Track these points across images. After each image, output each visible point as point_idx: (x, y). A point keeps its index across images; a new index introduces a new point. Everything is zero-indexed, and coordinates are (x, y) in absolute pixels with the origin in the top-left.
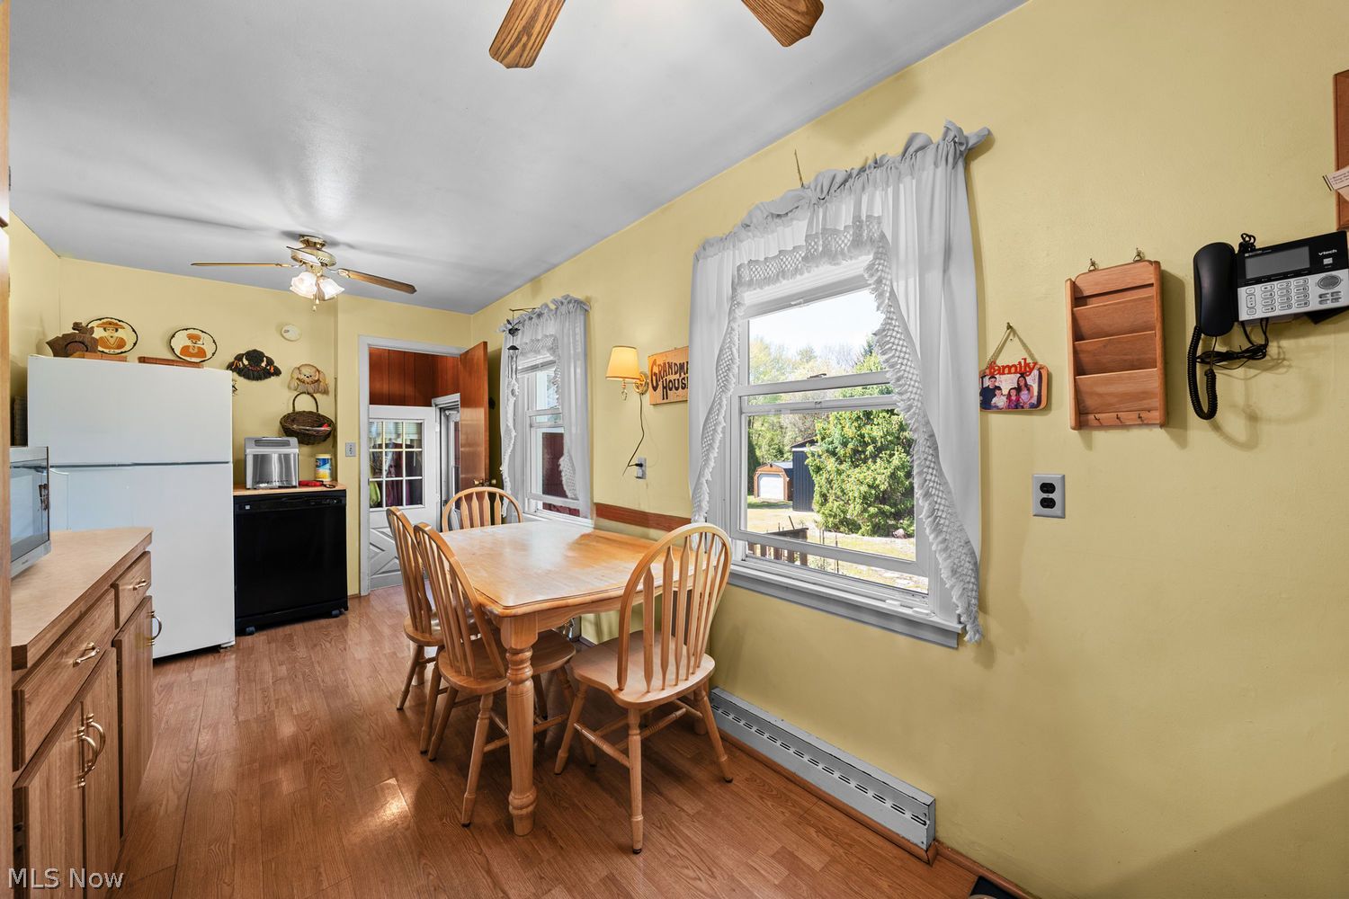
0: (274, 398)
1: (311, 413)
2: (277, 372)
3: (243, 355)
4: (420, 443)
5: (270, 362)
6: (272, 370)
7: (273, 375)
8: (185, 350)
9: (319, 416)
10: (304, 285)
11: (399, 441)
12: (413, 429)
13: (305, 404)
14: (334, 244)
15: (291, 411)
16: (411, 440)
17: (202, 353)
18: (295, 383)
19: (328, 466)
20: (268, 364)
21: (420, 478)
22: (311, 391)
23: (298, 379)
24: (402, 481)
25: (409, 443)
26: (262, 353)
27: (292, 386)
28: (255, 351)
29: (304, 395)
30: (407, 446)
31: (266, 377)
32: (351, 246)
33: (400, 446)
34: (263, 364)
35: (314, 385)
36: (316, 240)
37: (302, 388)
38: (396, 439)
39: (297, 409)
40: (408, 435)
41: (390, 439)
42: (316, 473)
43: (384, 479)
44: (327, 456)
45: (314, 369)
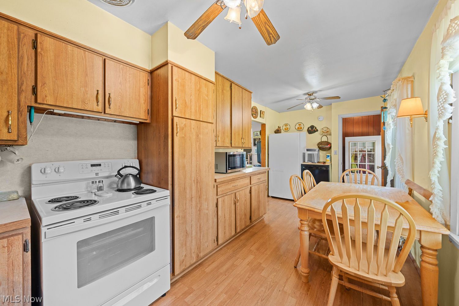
0: (317, 138)
1: (326, 141)
2: (317, 131)
3: (309, 127)
4: (374, 150)
5: (316, 128)
6: (316, 130)
7: (316, 131)
8: (298, 128)
9: (328, 142)
10: (308, 106)
11: (365, 150)
12: (371, 145)
13: (324, 139)
14: (316, 92)
15: (321, 141)
16: (371, 149)
17: (301, 128)
18: (322, 133)
19: (329, 157)
20: (315, 129)
21: (374, 164)
22: (326, 135)
23: (323, 132)
24: (365, 165)
25: (369, 150)
26: (314, 126)
27: (321, 134)
28: (312, 126)
29: (325, 136)
30: (368, 151)
31: (314, 132)
32: (320, 91)
33: (365, 151)
34: (314, 129)
35: (327, 133)
36: (311, 93)
37: (323, 135)
38: (364, 149)
39: (322, 141)
40: (368, 147)
41: (361, 149)
42: (326, 159)
43: (358, 163)
44: (329, 155)
45: (327, 128)
